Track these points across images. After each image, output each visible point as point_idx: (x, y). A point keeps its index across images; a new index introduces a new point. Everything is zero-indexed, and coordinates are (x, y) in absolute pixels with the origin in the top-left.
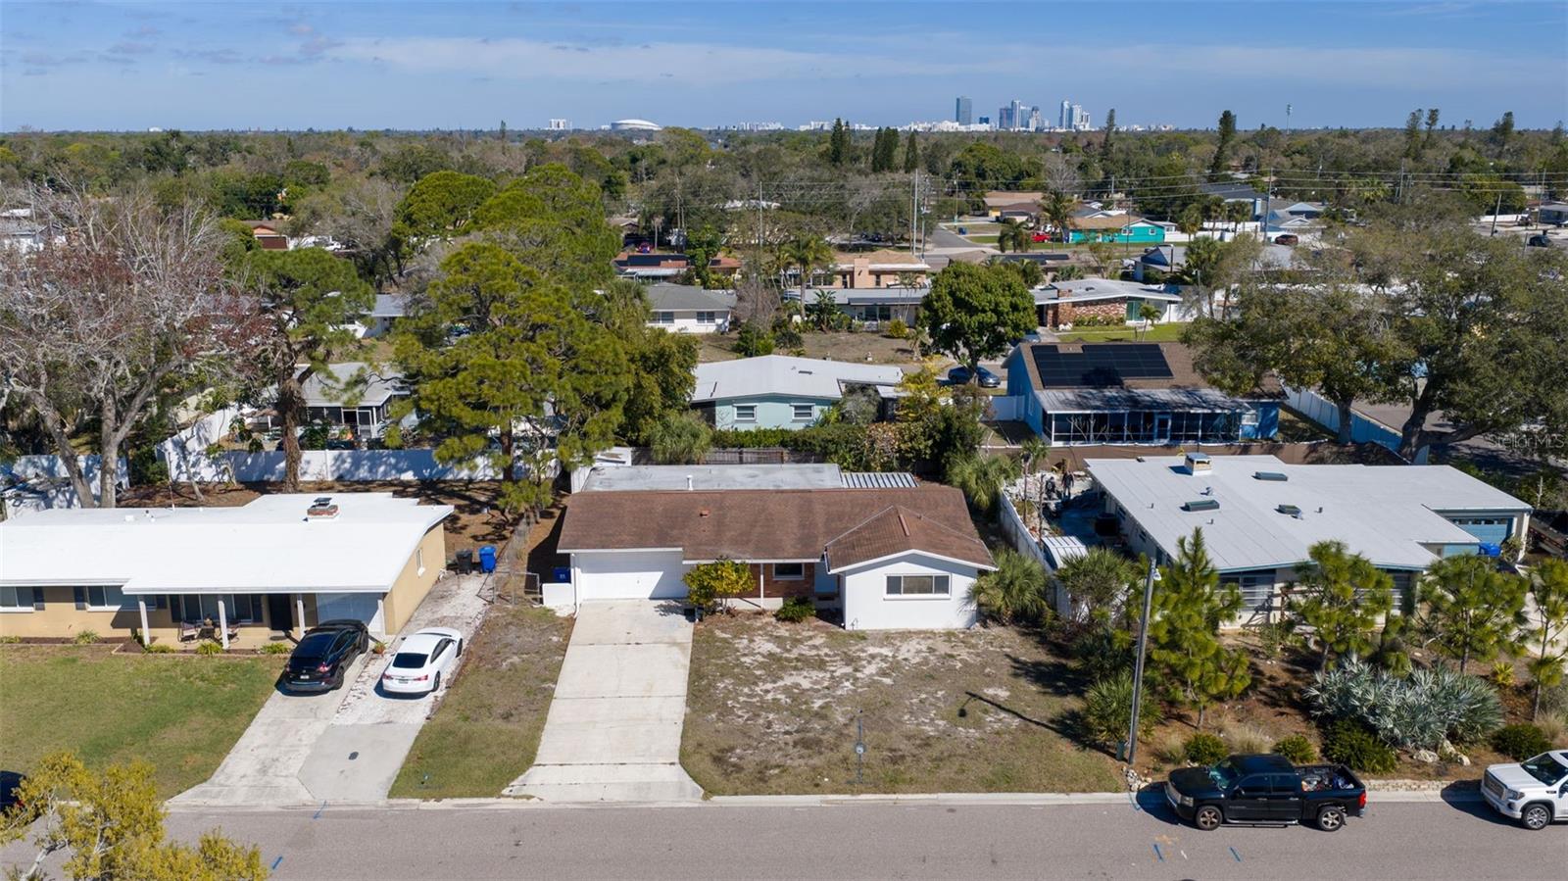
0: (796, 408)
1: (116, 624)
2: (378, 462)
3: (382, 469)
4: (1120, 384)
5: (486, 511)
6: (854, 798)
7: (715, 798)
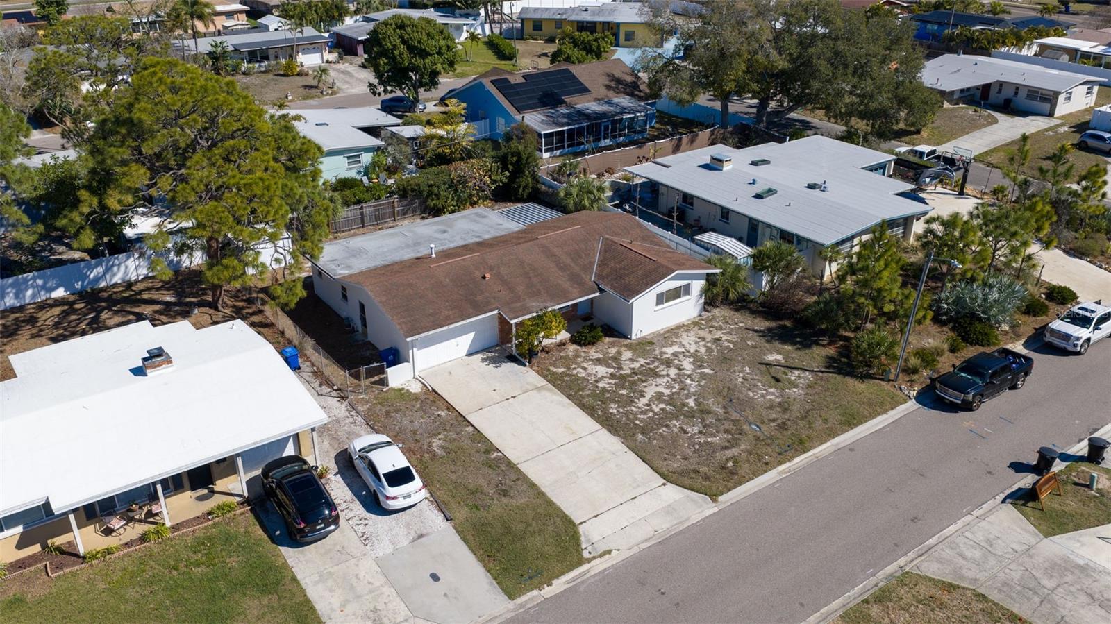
0: (348, 158)
1: (20, 546)
2: (23, 287)
3: (29, 292)
4: (563, 102)
5: (196, 311)
6: (792, 463)
7: (721, 499)
